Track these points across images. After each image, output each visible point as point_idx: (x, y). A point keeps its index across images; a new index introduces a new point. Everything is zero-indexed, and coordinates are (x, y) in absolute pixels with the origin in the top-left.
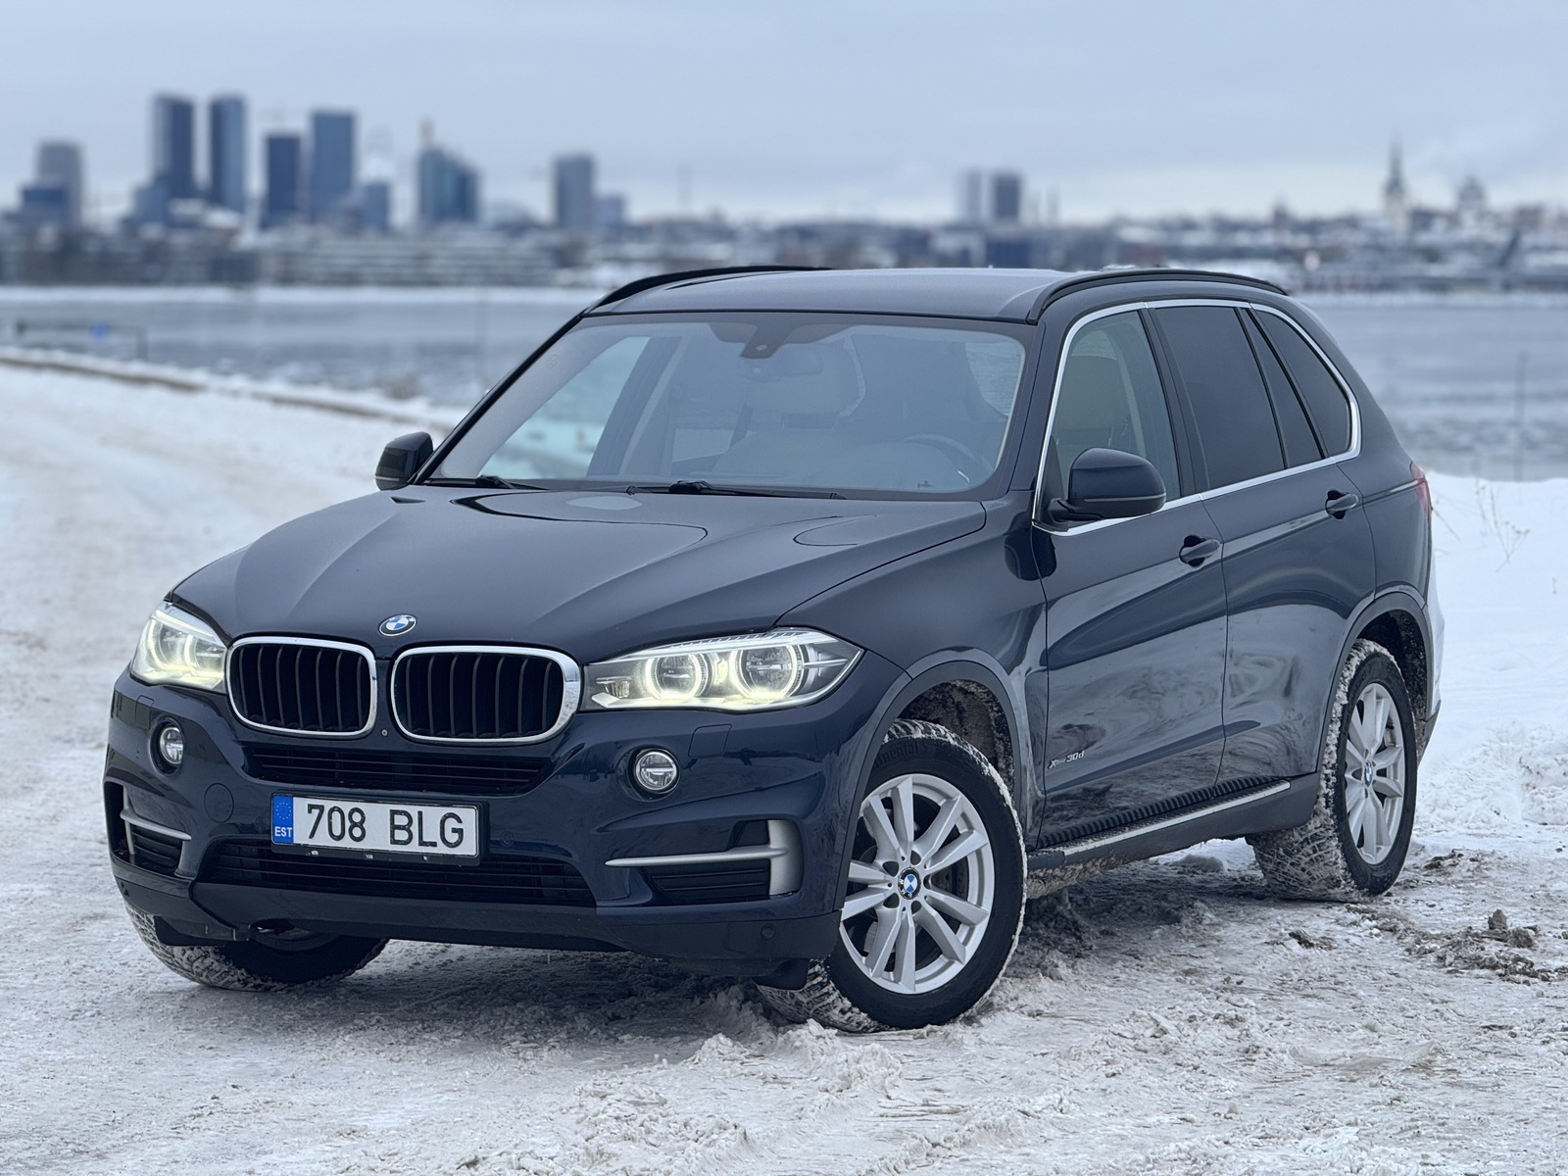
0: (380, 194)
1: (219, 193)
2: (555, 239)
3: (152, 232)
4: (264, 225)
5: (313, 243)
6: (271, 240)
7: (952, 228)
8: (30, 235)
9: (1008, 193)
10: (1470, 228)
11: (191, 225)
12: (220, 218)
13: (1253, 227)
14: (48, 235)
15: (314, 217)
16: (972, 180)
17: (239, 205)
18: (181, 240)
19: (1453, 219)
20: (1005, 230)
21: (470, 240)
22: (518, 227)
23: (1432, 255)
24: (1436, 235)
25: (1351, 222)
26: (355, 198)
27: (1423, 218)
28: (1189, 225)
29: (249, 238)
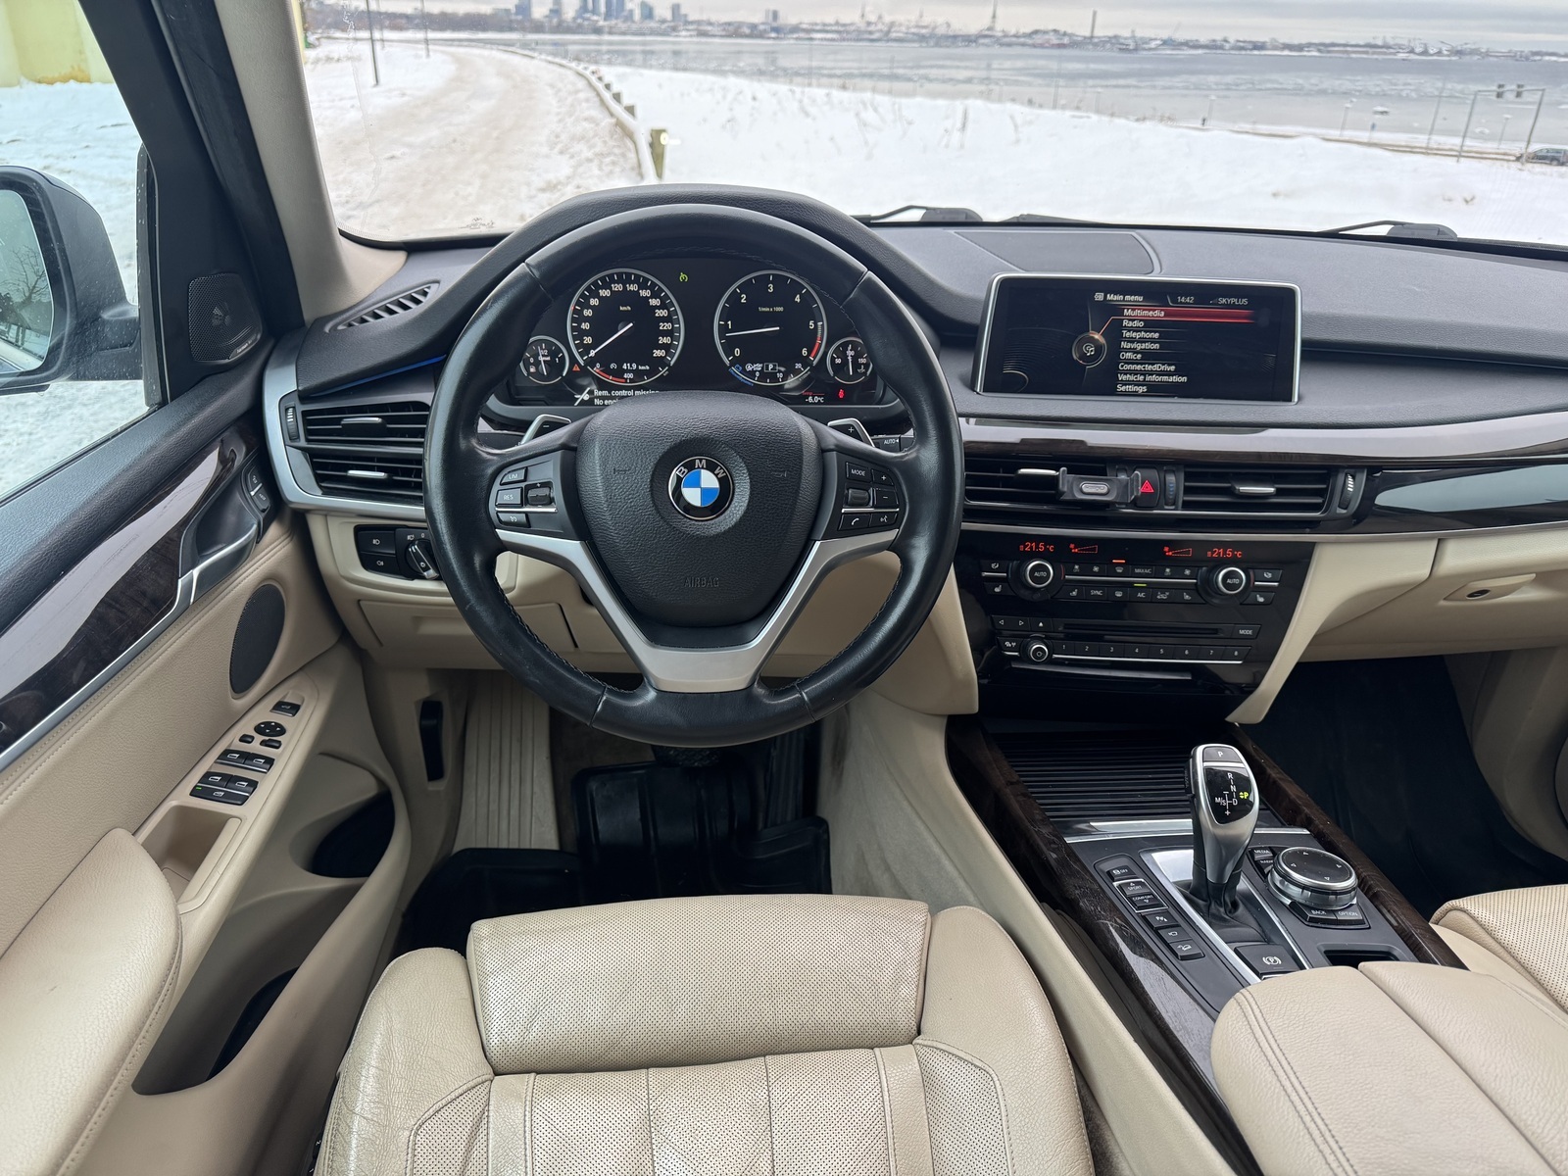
0: (631, 12)
1: (595, 11)
2: (672, 24)
3: (579, 21)
4: (605, 20)
5: (616, 24)
6: (606, 23)
7: (763, 24)
8: (550, 22)
9: (775, 15)
10: (880, 27)
11: (588, 19)
12: (595, 18)
13: (830, 25)
14: (555, 21)
15: (617, 18)
16: (767, 12)
17: (598, 14)
18: (586, 23)
19: (876, 24)
20: (775, 25)
21: (653, 24)
22: (664, 21)
23: (871, 33)
24: (872, 28)
25: (852, 24)
26: (625, 13)
27: (869, 24)
28: (816, 24)
29: (601, 23)
